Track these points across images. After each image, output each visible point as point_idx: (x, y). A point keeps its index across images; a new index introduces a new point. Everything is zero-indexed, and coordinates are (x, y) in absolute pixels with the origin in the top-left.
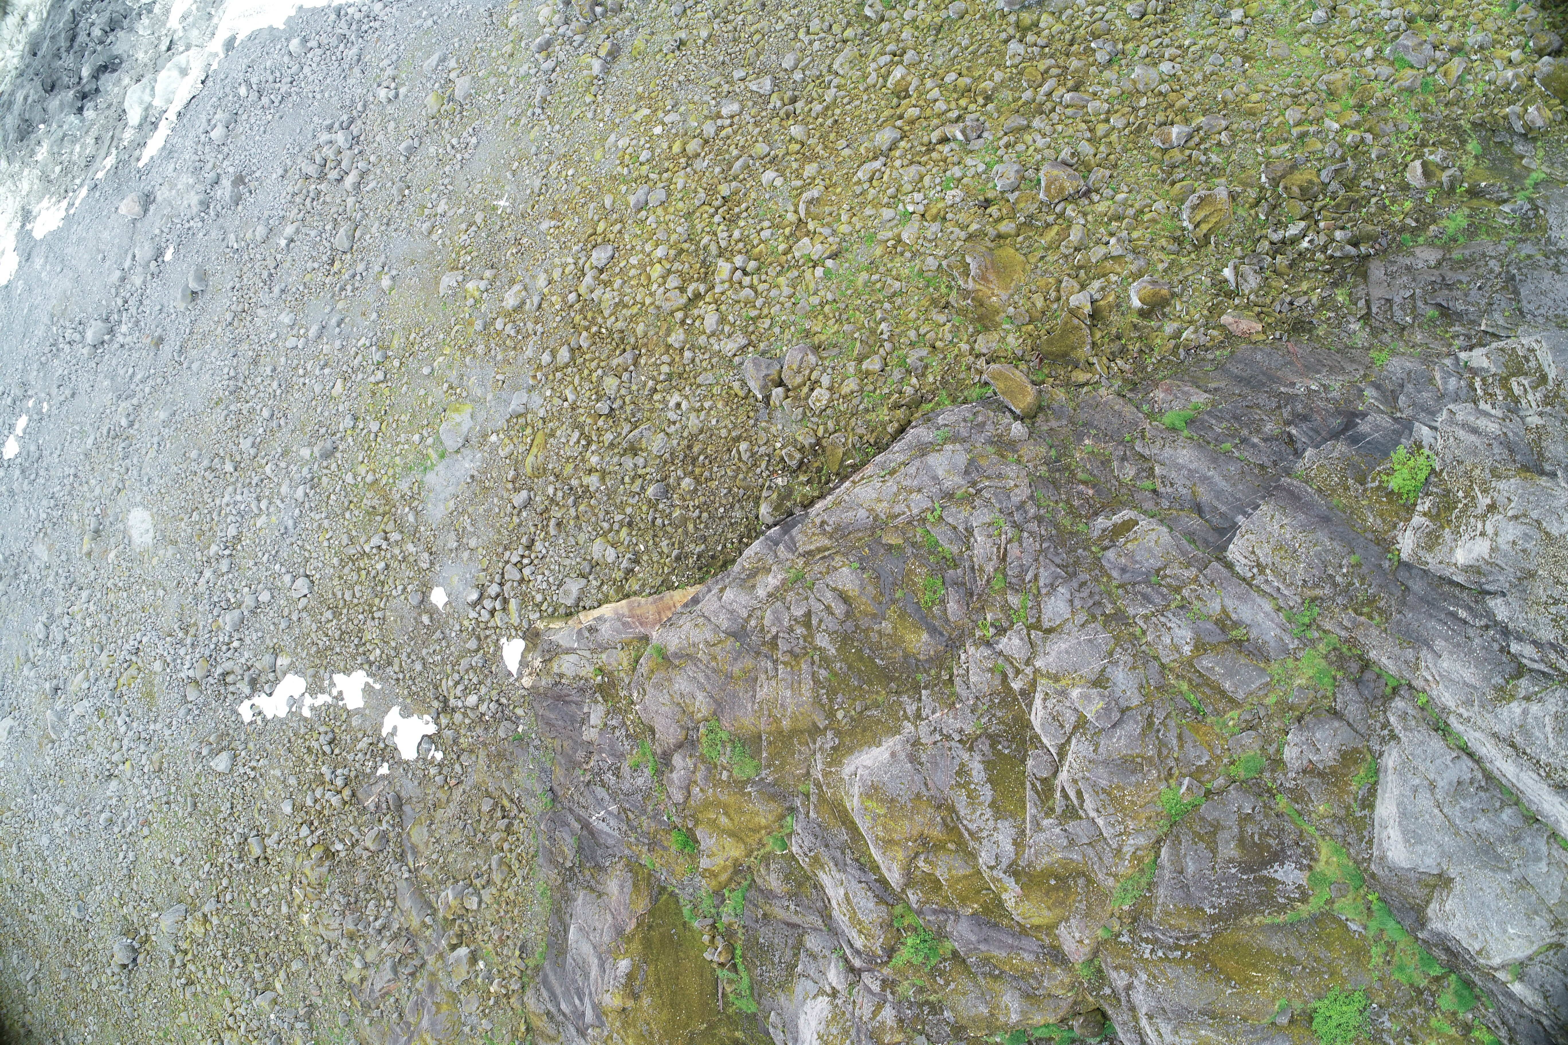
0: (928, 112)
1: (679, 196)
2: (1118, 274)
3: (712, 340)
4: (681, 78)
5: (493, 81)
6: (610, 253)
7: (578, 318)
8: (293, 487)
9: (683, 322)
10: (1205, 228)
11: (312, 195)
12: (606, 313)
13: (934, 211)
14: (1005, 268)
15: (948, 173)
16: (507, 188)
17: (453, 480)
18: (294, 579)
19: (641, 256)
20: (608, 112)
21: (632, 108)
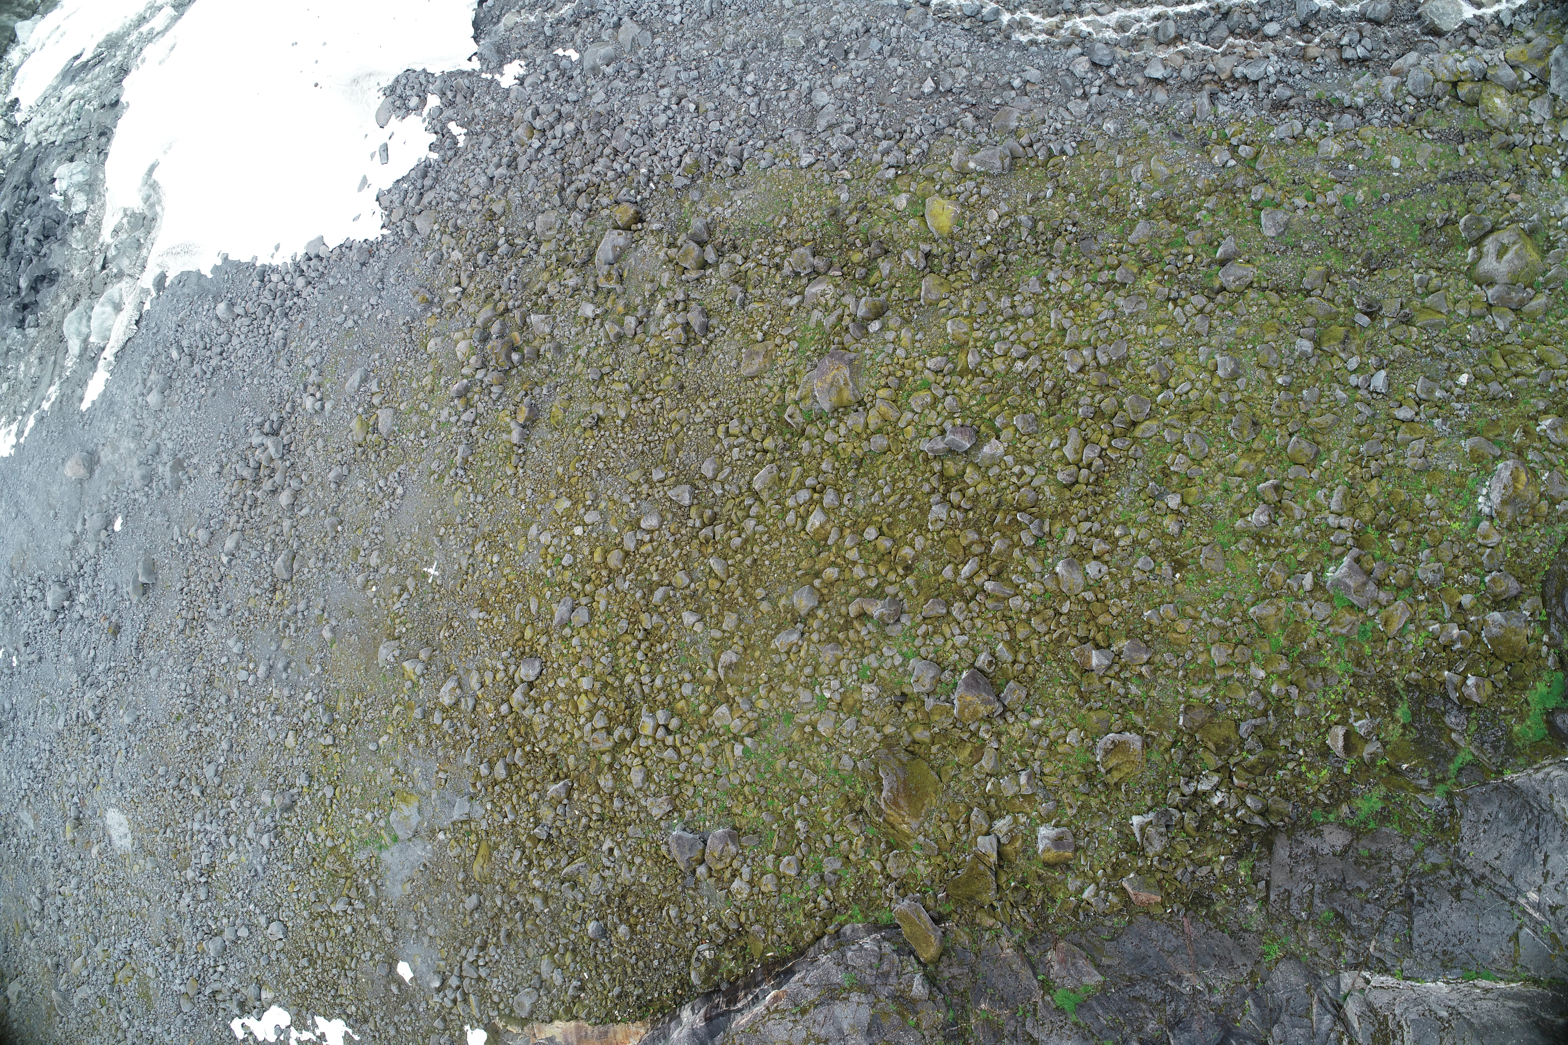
0: (847, 575)
1: (602, 619)
2: (1027, 814)
3: (640, 795)
4: (601, 466)
5: (415, 419)
6: (538, 670)
7: (512, 732)
8: (260, 832)
9: (611, 766)
10: (1116, 776)
11: (249, 502)
12: (539, 736)
13: (851, 701)
14: (917, 789)
15: (865, 660)
16: (435, 554)
17: (407, 864)
18: (270, 921)
19: (567, 680)
20: (529, 492)
21: (553, 494)
